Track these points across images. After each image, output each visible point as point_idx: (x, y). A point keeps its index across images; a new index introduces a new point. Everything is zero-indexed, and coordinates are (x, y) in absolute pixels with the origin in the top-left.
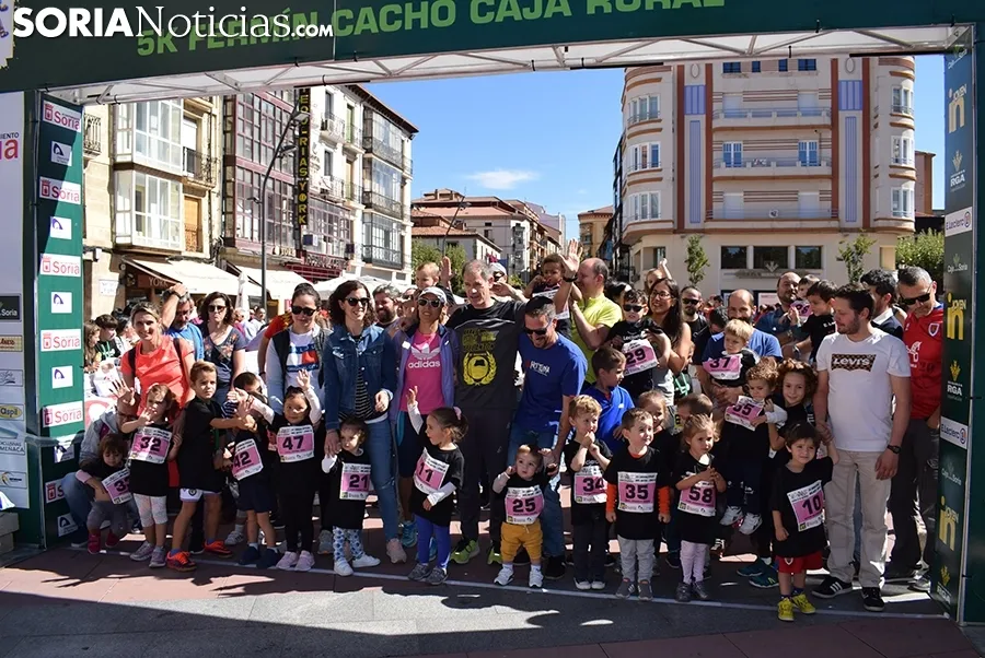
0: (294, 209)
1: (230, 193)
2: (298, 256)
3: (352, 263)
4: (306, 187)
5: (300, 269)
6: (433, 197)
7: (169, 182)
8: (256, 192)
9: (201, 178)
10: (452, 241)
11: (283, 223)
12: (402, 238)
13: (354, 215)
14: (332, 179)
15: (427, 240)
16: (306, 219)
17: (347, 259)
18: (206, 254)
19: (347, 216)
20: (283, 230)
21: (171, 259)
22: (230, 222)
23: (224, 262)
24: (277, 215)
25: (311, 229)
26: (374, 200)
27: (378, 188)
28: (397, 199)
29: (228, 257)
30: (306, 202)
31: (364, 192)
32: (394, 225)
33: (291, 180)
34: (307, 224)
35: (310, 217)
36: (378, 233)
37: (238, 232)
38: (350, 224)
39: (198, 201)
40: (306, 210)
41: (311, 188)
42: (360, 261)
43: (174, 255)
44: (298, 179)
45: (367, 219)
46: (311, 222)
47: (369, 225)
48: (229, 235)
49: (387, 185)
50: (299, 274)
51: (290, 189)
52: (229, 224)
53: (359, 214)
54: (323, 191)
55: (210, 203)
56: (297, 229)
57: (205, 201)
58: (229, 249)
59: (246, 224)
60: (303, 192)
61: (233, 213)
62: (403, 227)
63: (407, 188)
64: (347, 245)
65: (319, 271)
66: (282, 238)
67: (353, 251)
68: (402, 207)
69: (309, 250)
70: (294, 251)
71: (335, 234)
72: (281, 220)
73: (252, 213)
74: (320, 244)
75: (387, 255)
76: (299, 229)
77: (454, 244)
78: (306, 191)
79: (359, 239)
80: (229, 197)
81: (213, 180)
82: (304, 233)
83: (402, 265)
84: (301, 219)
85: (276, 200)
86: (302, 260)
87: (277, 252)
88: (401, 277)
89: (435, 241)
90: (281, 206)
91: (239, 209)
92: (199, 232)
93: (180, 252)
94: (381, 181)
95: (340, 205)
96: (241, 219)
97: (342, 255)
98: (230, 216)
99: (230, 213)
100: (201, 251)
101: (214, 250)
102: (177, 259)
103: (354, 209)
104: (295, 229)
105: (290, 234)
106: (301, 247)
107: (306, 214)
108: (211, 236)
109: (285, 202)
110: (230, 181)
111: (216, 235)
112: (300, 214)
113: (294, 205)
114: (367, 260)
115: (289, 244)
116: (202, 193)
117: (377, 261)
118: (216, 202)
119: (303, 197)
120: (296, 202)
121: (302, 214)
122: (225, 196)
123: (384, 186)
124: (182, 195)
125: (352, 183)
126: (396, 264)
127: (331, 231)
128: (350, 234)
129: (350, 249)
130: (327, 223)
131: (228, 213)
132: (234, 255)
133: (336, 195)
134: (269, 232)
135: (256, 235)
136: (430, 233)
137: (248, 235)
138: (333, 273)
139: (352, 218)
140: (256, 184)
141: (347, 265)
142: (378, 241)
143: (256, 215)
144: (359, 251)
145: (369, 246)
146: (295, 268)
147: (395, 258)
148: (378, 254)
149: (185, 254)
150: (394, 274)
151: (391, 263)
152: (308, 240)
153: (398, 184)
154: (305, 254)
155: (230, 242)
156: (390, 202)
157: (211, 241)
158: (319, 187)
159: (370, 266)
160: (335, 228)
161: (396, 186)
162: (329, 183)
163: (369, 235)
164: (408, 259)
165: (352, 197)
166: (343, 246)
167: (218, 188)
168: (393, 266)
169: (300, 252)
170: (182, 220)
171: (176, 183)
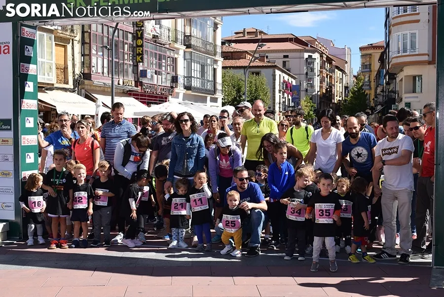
0: (133, 51)
1: (87, 40)
2: (136, 86)
3: (176, 90)
4: (142, 34)
5: (137, 95)
6: (241, 35)
7: (45, 34)
8: (105, 40)
9: (66, 31)
10: (256, 72)
11: (126, 62)
12: (215, 70)
13: (178, 54)
14: (160, 28)
15: (236, 70)
16: (142, 58)
17: (172, 87)
18: (70, 85)
19: (172, 54)
20: (125, 67)
21: (47, 89)
22: (87, 62)
23: (83, 91)
24: (121, 56)
25: (146, 65)
26: (193, 42)
27: (196, 32)
28: (211, 41)
29: (86, 87)
30: (142, 46)
31: (185, 36)
32: (209, 61)
33: (131, 29)
34: (142, 62)
35: (145, 56)
36: (196, 67)
37: (93, 69)
38: (175, 61)
39: (65, 47)
40: (142, 51)
41: (145, 35)
42: (182, 88)
43: (49, 86)
44: (136, 29)
45: (188, 56)
46: (145, 60)
47: (189, 61)
48: (86, 71)
49: (203, 28)
50: (136, 99)
51: (130, 36)
52: (86, 62)
53: (181, 52)
54: (154, 37)
55: (73, 48)
56: (136, 66)
57: (69, 47)
58: (86, 82)
59: (99, 62)
60: (139, 38)
61: (90, 55)
62: (216, 62)
63: (219, 31)
64: (173, 77)
65: (152, 96)
66: (125, 73)
67: (177, 82)
68: (215, 46)
69: (144, 81)
70: (133, 83)
71: (164, 68)
72: (124, 59)
73: (103, 55)
74: (152, 76)
75: (203, 84)
76: (137, 66)
77: (258, 74)
78: (142, 38)
79: (181, 71)
80: (87, 43)
81: (75, 31)
82: (141, 68)
83: (214, 91)
84: (139, 58)
85: (120, 45)
86: (139, 89)
87: (121, 83)
88: (214, 100)
89: (242, 71)
90: (124, 49)
91: (94, 52)
92: (65, 69)
93: (53, 84)
94: (199, 27)
95: (168, 46)
96: (95, 59)
97: (168, 84)
98: (87, 58)
99: (88, 55)
100: (67, 83)
101: (77, 83)
102: (51, 89)
103: (178, 49)
104: (134, 66)
105: (130, 70)
106: (138, 79)
107: (142, 54)
108: (74, 72)
109: (126, 46)
110: (87, 32)
111: (77, 71)
112: (138, 55)
113: (133, 48)
114: (188, 88)
115: (130, 77)
116: (67, 41)
117: (195, 88)
118: (78, 47)
119: (139, 42)
120: (135, 45)
121: (139, 54)
122: (83, 43)
123: (200, 30)
124: (54, 43)
125: (176, 30)
126: (210, 91)
127: (160, 66)
128: (175, 69)
129: (175, 80)
130: (157, 61)
131: (86, 55)
132: (90, 86)
133: (164, 39)
134: (115, 69)
135: (106, 70)
136: (238, 65)
137: (100, 70)
138: (162, 98)
139: (176, 56)
140: (105, 34)
141: (172, 92)
142: (196, 73)
143: (106, 57)
144: (181, 80)
145: (189, 77)
146: (134, 95)
147: (209, 86)
148: (196, 83)
149: (56, 85)
150: (209, 99)
151: (206, 90)
152: (144, 74)
153: (211, 29)
154: (141, 84)
155: (87, 76)
156: (205, 43)
157: (74, 76)
158: (152, 34)
159: (189, 92)
160: (164, 64)
161: (210, 30)
162: (158, 30)
163: (189, 68)
164: (219, 87)
165: (176, 41)
166: (169, 77)
167: (78, 37)
168: (208, 92)
169: (138, 83)
170: (54, 62)
171: (49, 35)
